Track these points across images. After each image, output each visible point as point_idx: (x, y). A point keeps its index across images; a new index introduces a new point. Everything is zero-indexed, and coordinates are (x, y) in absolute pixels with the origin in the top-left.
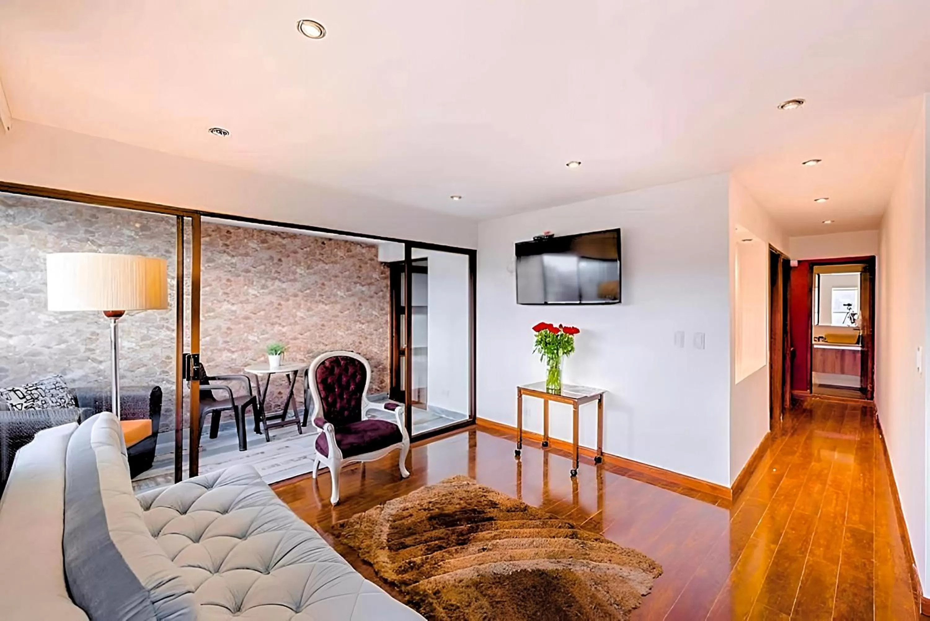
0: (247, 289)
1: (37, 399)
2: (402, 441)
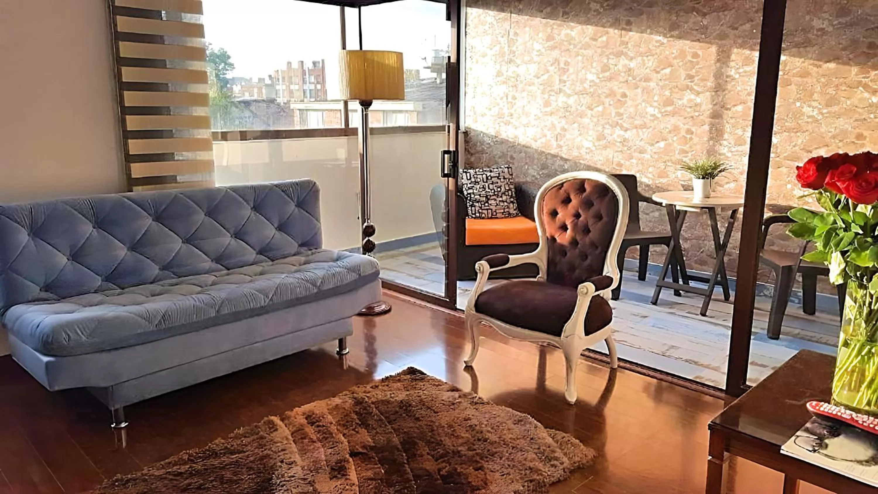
1: (478, 182)
2: (560, 335)
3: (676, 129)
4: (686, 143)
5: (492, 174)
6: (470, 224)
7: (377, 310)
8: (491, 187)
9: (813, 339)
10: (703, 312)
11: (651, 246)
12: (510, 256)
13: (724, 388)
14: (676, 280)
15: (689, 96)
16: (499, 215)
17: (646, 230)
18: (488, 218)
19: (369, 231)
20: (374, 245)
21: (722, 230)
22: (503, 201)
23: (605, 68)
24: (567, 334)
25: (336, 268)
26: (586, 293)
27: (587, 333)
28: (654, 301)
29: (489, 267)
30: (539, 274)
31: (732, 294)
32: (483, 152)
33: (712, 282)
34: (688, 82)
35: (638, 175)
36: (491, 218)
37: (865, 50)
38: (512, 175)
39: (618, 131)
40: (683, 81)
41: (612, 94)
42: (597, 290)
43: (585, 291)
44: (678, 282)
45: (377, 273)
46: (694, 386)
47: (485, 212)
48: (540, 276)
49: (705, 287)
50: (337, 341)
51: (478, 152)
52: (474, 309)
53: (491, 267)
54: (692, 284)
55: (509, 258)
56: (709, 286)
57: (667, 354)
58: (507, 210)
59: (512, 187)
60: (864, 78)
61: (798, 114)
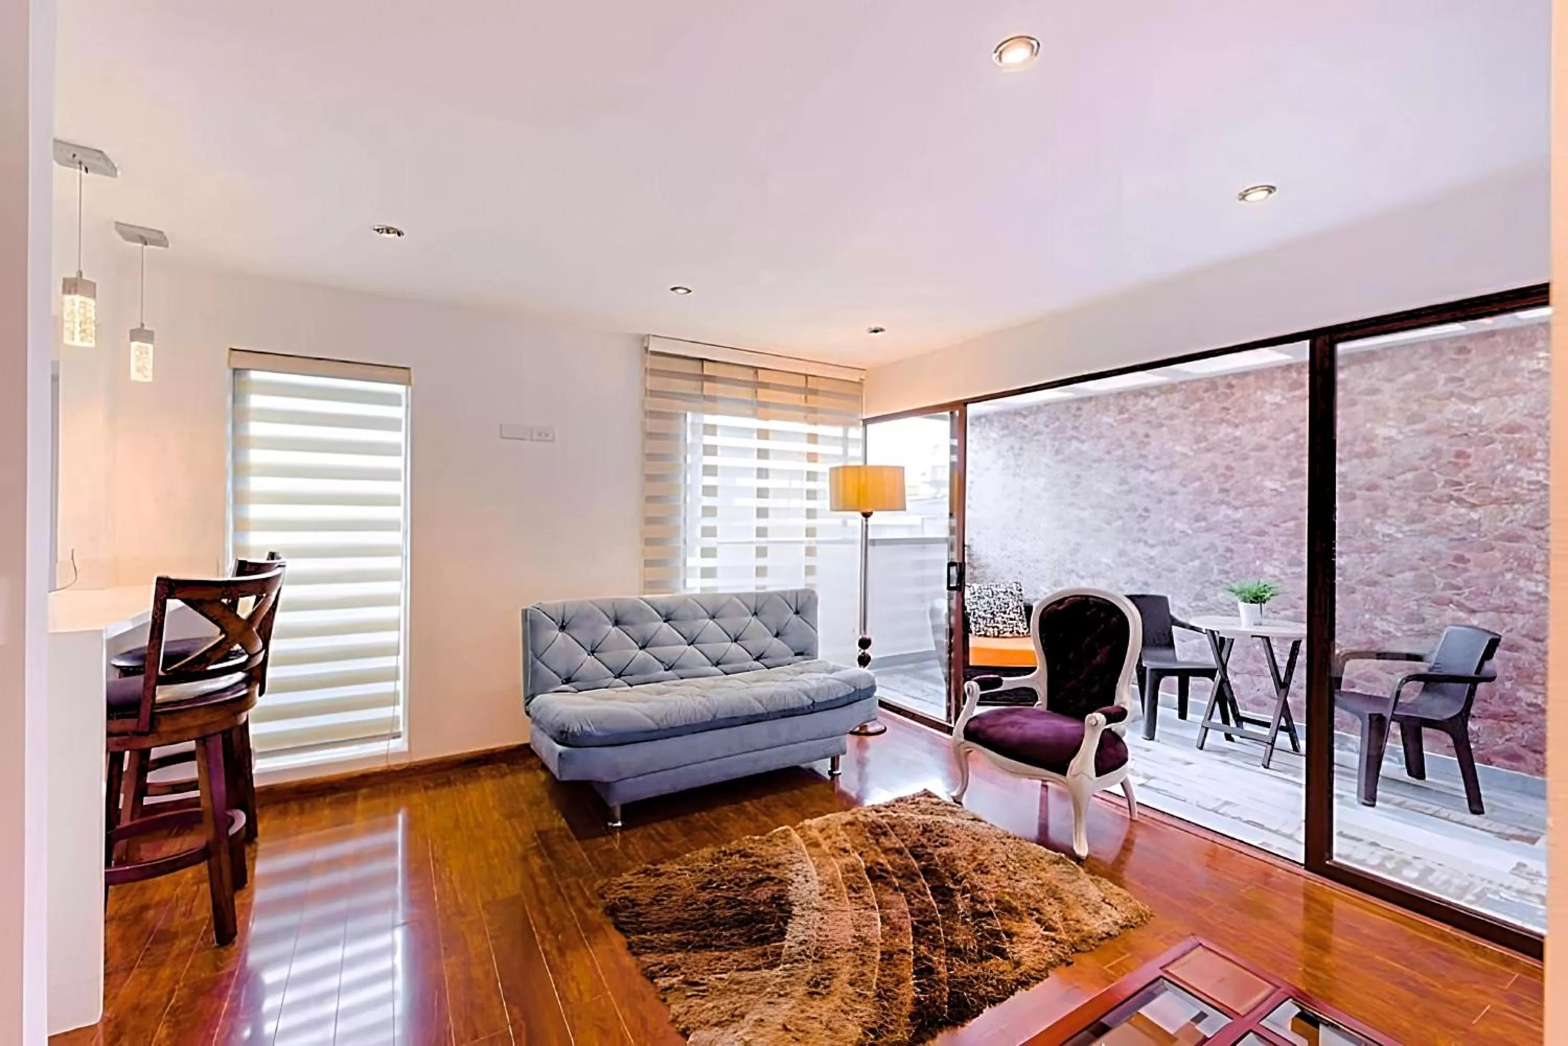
0: (1262, 480)
1: (982, 598)
2: (1064, 774)
3: (1212, 547)
4: (1227, 562)
5: (999, 590)
6: (974, 642)
7: (870, 730)
8: (998, 603)
9: (1426, 812)
10: (1266, 764)
11: (1191, 678)
12: (1004, 679)
13: (1302, 861)
14: (1226, 721)
15: (1224, 510)
16: (1007, 634)
17: (1183, 660)
18: (994, 637)
19: (865, 643)
20: (869, 659)
21: (1282, 665)
22: (1011, 619)
23: (1123, 482)
24: (1073, 772)
25: (831, 679)
26: (1096, 724)
27: (1099, 773)
28: (1200, 745)
29: (978, 687)
30: (1037, 700)
31: (1302, 744)
32: (988, 566)
33: (1274, 726)
34: (1221, 496)
35: (1169, 597)
36: (998, 637)
37: (1453, 459)
38: (1020, 590)
39: (1142, 547)
40: (1216, 496)
41: (1132, 508)
42: (1107, 723)
43: (1094, 723)
44: (1228, 724)
45: (873, 688)
46: (1261, 856)
47: (991, 630)
48: (1038, 703)
49: (1266, 732)
50: (829, 760)
51: (983, 567)
52: (962, 735)
53: (982, 689)
54: (1247, 727)
55: (1002, 681)
56: (1270, 733)
57: (1221, 811)
58: (1015, 629)
59: (1020, 603)
60: (1456, 490)
61: (1368, 532)
